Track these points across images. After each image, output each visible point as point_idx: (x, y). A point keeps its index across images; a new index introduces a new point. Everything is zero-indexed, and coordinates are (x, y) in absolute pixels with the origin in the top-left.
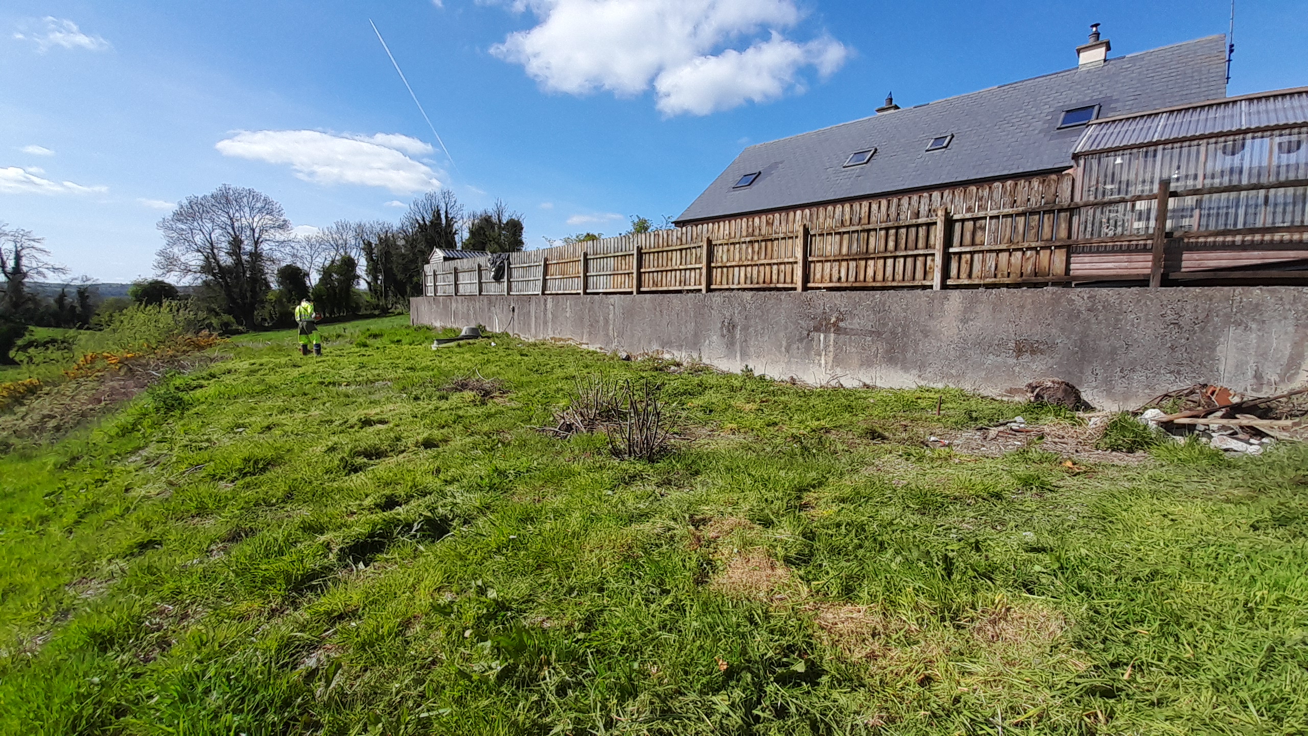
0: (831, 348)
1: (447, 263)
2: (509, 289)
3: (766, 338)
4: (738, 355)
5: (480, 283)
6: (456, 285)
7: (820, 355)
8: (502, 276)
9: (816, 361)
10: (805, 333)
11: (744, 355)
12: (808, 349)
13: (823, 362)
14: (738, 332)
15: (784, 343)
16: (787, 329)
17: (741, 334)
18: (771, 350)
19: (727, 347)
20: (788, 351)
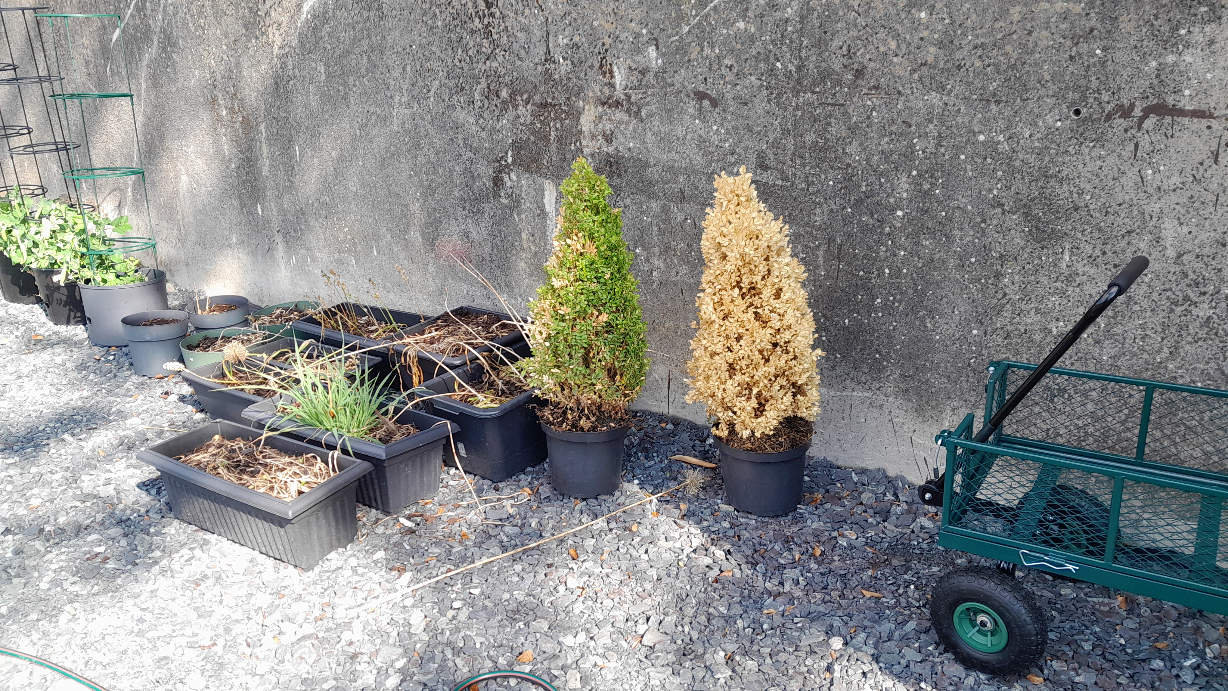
10: (485, 171)
14: (265, 149)
15: (415, 208)
16: (418, 146)
17: (273, 158)
18: (376, 236)
19: (242, 206)
20: (431, 243)
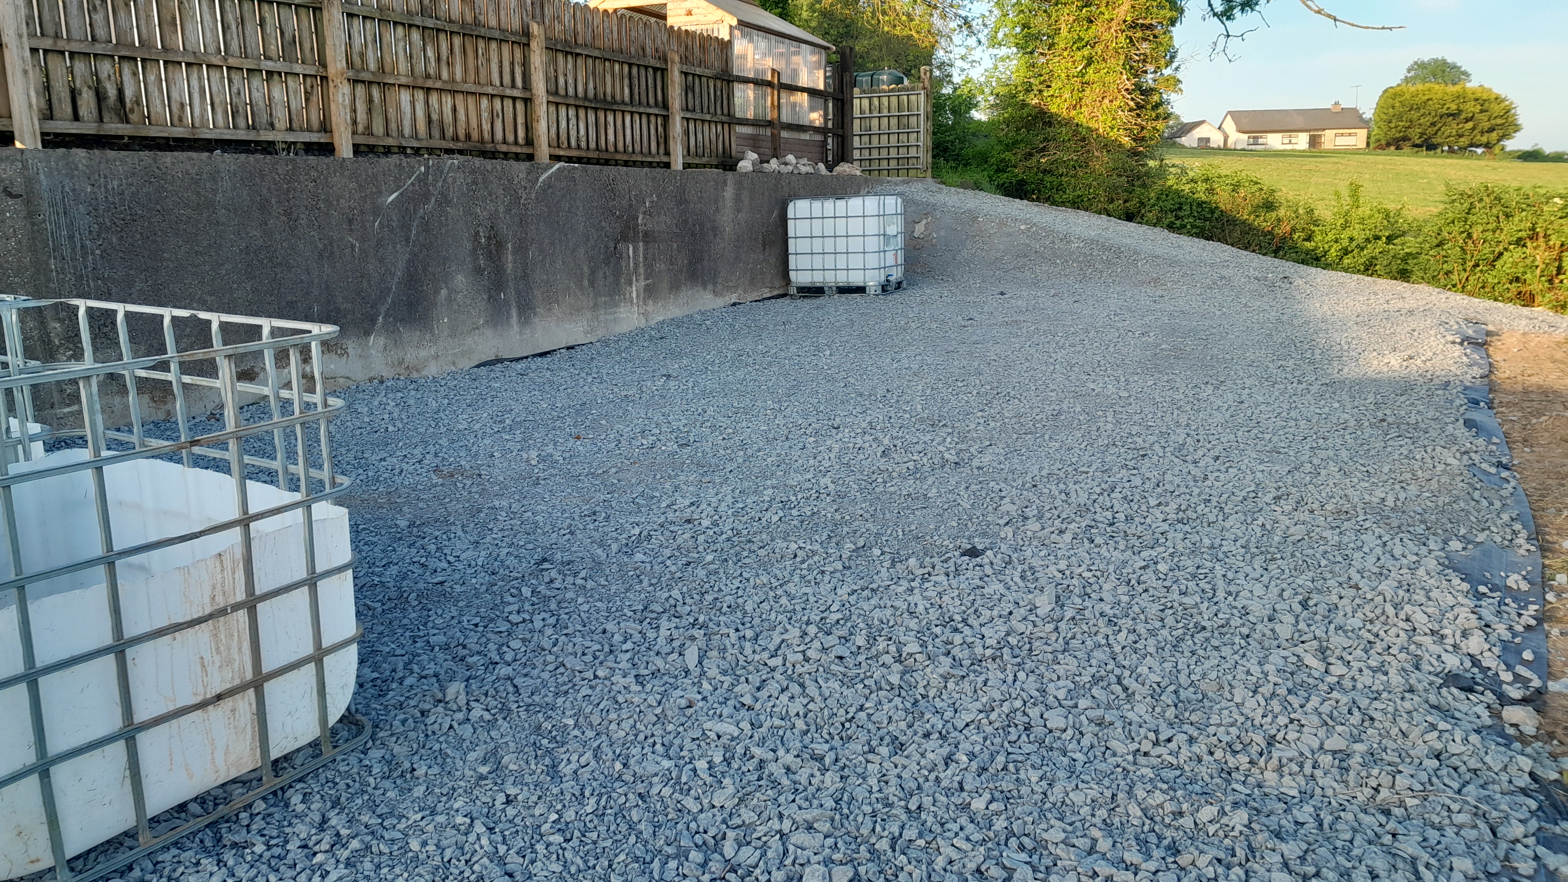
0: (641, 270)
3: (559, 265)
4: (514, 312)
7: (631, 284)
9: (628, 296)
10: (611, 245)
11: (526, 310)
12: (617, 274)
13: (634, 295)
14: (510, 258)
15: (586, 269)
16: (588, 240)
17: (515, 262)
18: (569, 288)
19: (490, 297)
20: (592, 283)
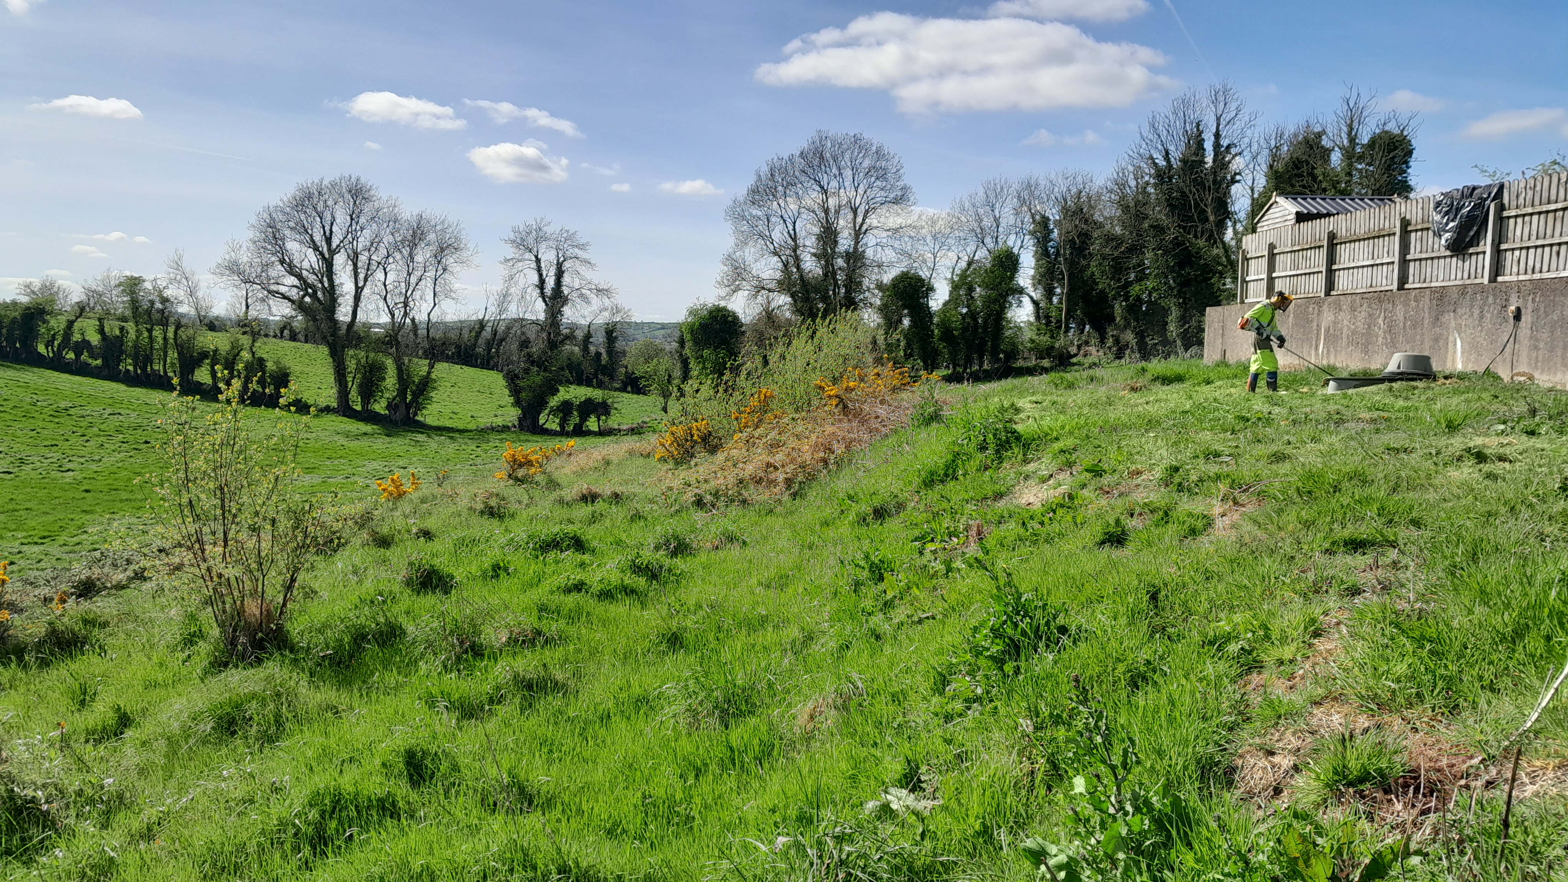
1: (1306, 227)
2: (1497, 269)
5: (1404, 263)
6: (1330, 274)
8: (1475, 240)
